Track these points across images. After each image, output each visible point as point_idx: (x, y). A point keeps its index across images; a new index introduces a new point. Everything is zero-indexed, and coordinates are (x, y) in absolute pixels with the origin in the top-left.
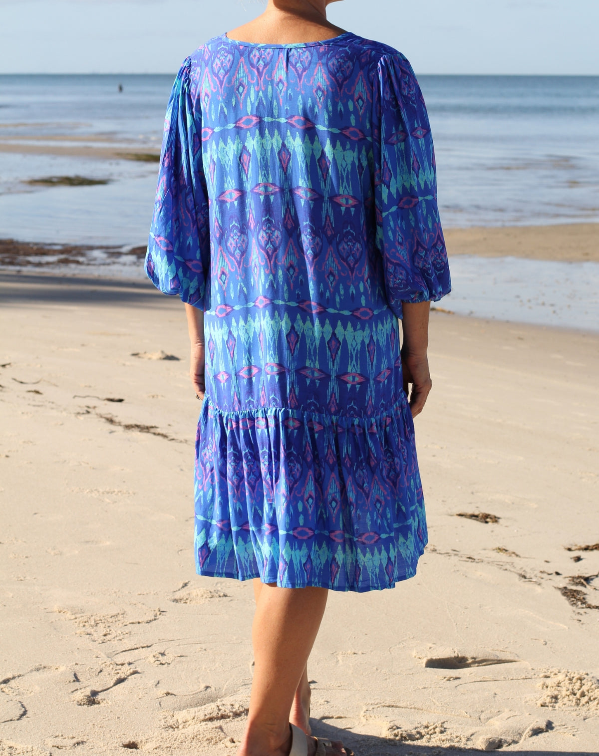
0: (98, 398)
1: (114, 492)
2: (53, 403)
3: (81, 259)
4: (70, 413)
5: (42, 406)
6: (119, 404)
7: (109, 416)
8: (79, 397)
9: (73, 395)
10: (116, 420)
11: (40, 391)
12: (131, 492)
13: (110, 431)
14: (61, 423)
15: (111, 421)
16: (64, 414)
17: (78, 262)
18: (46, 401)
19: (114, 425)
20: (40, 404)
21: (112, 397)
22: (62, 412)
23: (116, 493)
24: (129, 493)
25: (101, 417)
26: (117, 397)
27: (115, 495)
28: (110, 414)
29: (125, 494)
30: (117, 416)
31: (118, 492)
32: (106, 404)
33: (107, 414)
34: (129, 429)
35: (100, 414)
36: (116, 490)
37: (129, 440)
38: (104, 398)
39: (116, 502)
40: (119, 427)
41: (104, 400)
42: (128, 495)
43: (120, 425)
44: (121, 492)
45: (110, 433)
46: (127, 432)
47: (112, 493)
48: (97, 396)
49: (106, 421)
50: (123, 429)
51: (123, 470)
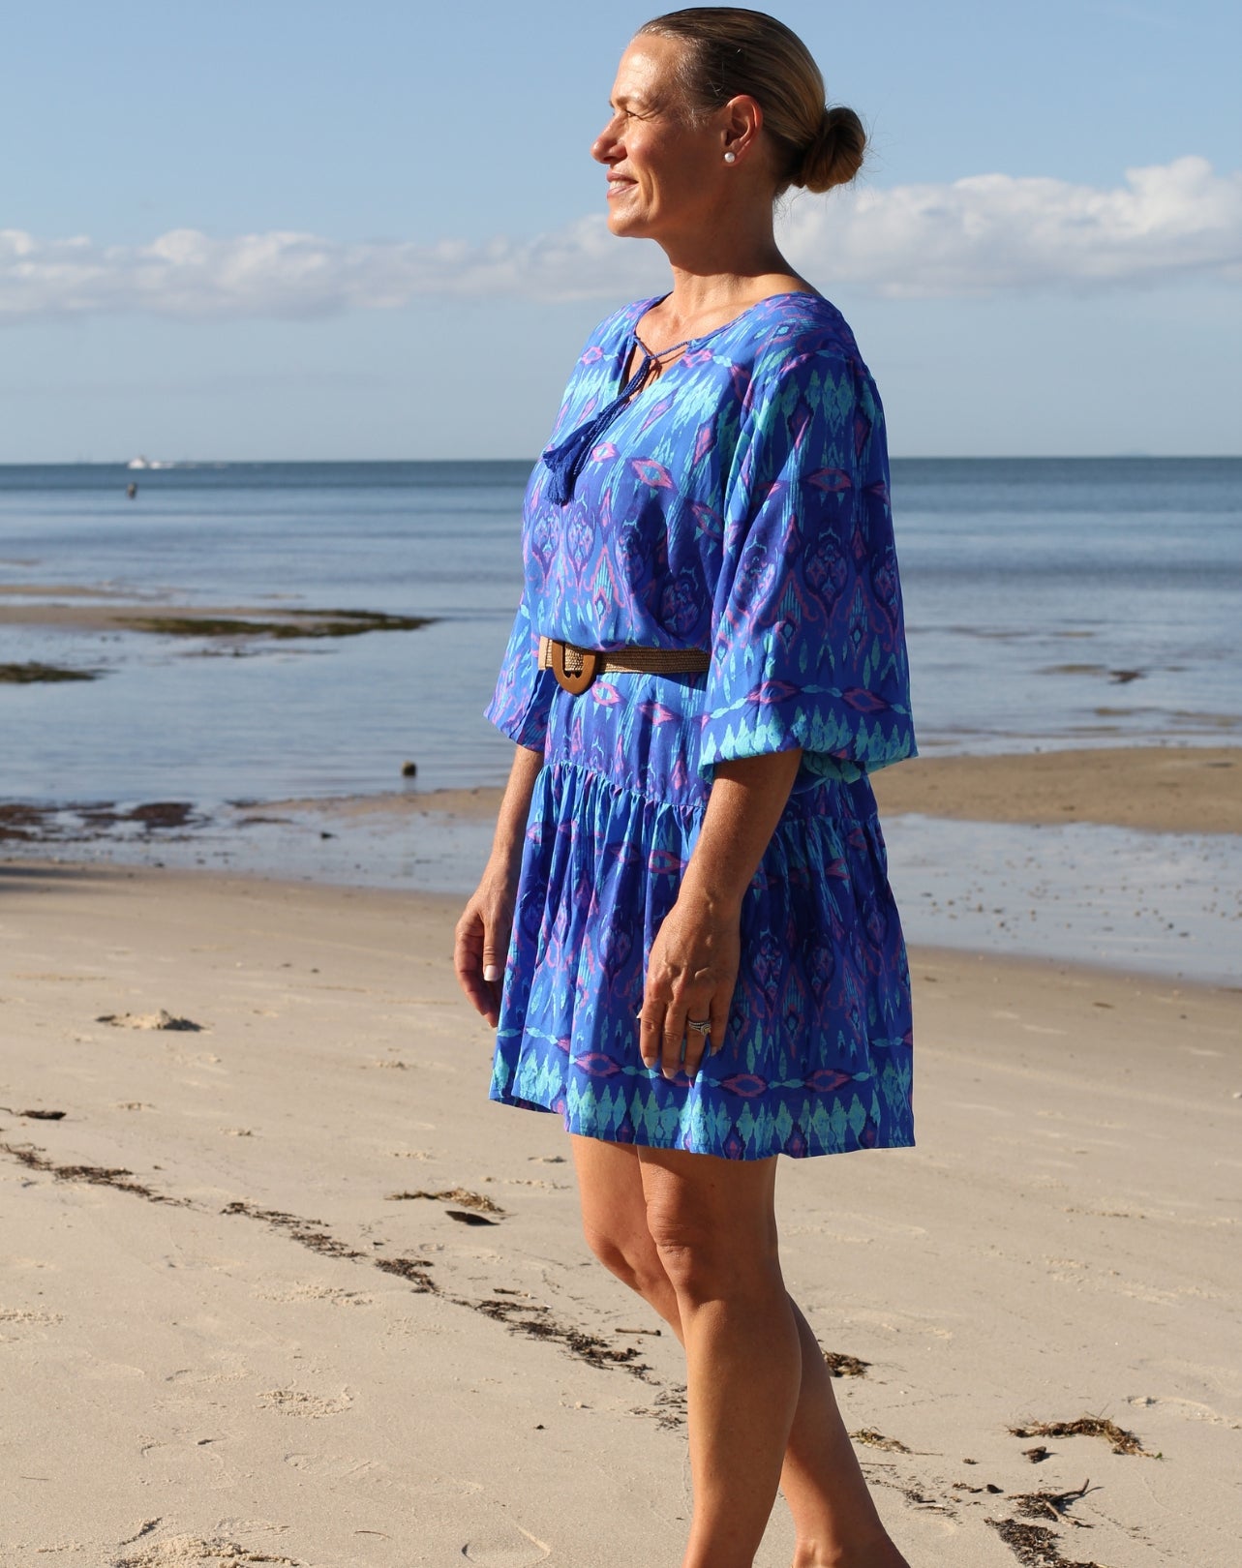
0: (10, 1110)
1: (15, 1316)
3: (30, 829)
6: (54, 1122)
7: (27, 1149)
10: (42, 1157)
12: (53, 1316)
13: (25, 1182)
15: (30, 1160)
17: (24, 837)
19: (36, 1169)
21: (38, 1108)
23: (18, 1318)
24: (48, 1319)
25: (9, 1151)
26: (50, 1109)
27: (18, 1322)
28: (30, 1145)
29: (40, 1319)
30: (44, 1150)
31: (25, 1316)
32: (24, 1124)
33: (24, 1146)
34: (67, 1178)
35: (7, 1146)
36: (20, 1312)
37: (63, 1201)
38: (23, 1111)
39: (18, 1339)
40: (47, 1172)
41: (22, 1115)
42: (46, 1323)
43: (49, 1169)
44: (30, 1315)
45: (25, 1186)
46: (62, 1183)
47: (9, 1319)
48: (8, 1107)
49: (19, 1161)
50: (54, 1178)
51: (41, 1266)
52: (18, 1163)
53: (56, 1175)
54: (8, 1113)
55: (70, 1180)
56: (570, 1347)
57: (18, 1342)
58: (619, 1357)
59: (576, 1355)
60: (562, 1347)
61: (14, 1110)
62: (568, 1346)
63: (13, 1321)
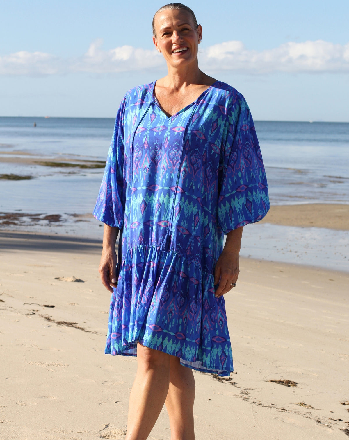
0: (39, 305)
1: (55, 364)
2: (11, 307)
4: (23, 314)
5: (5, 309)
6: (52, 308)
7: (47, 316)
8: (27, 304)
9: (24, 303)
10: (52, 318)
11: (3, 300)
12: (66, 365)
13: (49, 326)
14: (18, 320)
15: (48, 319)
16: (19, 314)
18: (7, 306)
19: (50, 322)
20: (4, 308)
21: (47, 304)
22: (18, 313)
23: (56, 365)
24: (65, 366)
25: (42, 316)
26: (51, 304)
27: (56, 366)
28: (47, 315)
29: (62, 366)
30: (52, 316)
31: (58, 364)
32: (44, 309)
33: (46, 315)
34: (60, 325)
35: (41, 315)
36: (56, 363)
37: (61, 331)
38: (43, 305)
39: (57, 371)
40: (54, 323)
41: (43, 306)
42: (64, 367)
43: (54, 322)
44: (59, 364)
45: (49, 327)
46: (59, 326)
47: (54, 365)
48: (38, 304)
49: (45, 319)
50: (57, 325)
51: (59, 350)
52: (45, 320)
53: (57, 324)
54: (38, 305)
55: (61, 325)
56: (213, 377)
57: (58, 372)
58: (227, 380)
59: (215, 379)
60: (210, 376)
61: (40, 305)
62: (212, 376)
63: (55, 366)
